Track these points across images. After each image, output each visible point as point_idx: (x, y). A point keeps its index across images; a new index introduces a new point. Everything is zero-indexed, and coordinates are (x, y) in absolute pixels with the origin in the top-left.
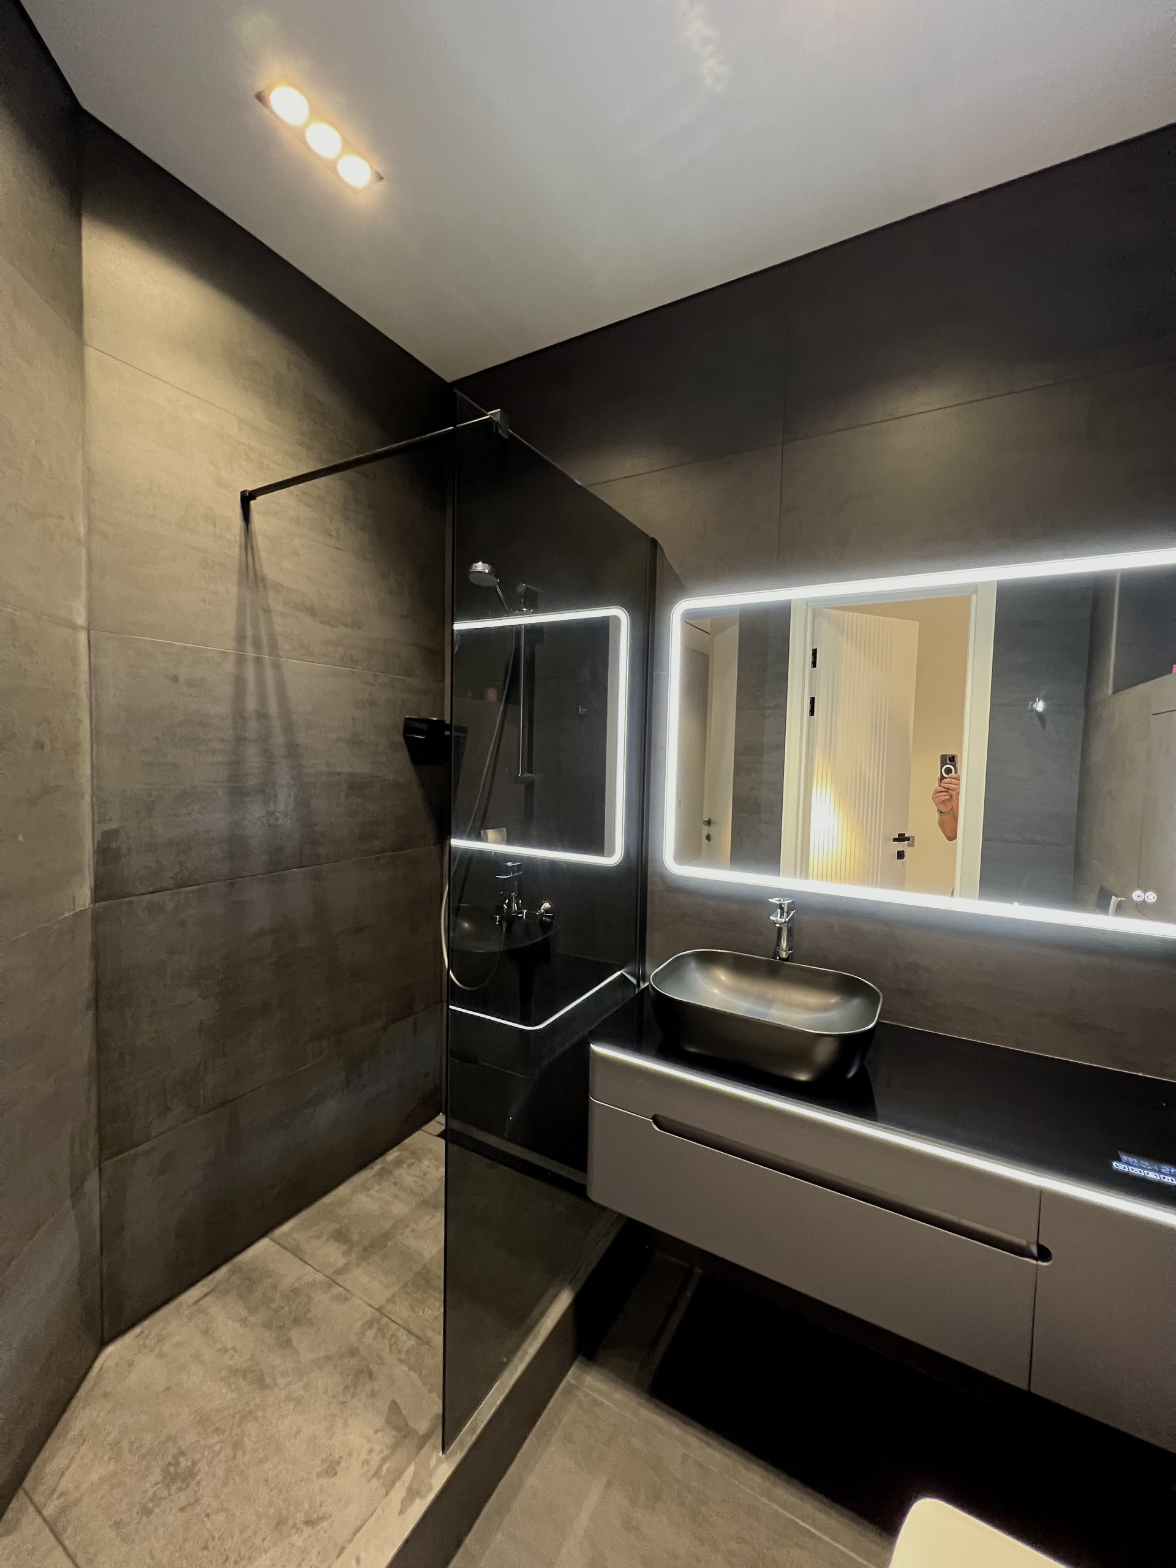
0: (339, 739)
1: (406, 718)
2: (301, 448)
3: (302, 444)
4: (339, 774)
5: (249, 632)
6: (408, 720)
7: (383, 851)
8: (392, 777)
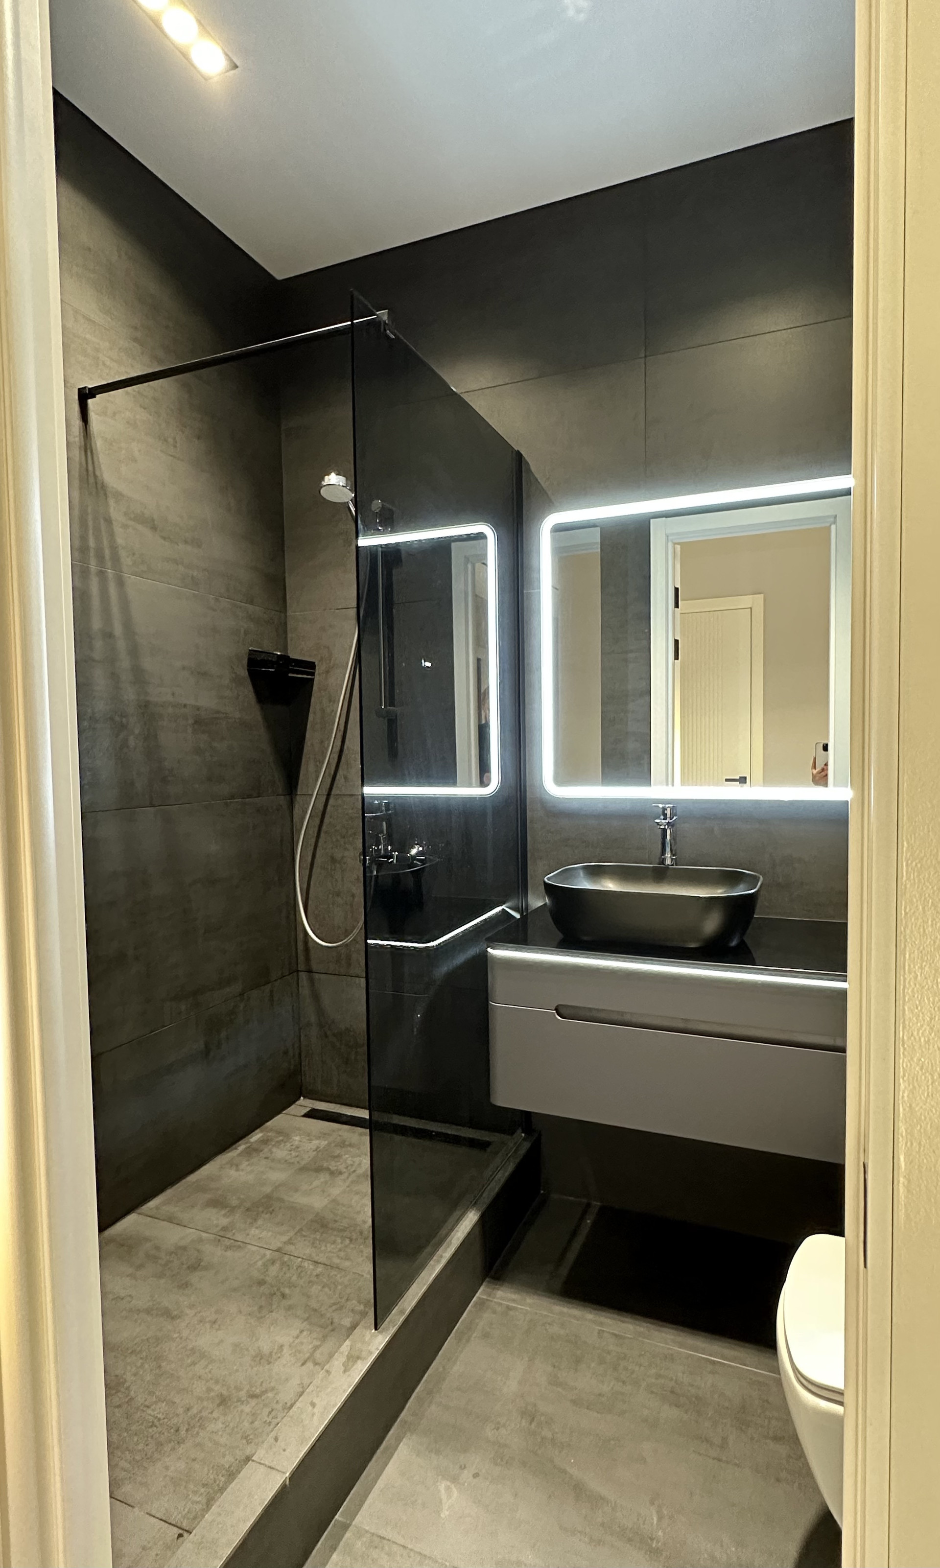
0: (184, 668)
1: (250, 650)
2: (135, 344)
3: (135, 340)
4: (185, 706)
5: (92, 543)
6: (252, 652)
7: (233, 797)
8: (237, 715)
